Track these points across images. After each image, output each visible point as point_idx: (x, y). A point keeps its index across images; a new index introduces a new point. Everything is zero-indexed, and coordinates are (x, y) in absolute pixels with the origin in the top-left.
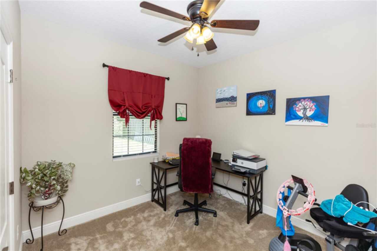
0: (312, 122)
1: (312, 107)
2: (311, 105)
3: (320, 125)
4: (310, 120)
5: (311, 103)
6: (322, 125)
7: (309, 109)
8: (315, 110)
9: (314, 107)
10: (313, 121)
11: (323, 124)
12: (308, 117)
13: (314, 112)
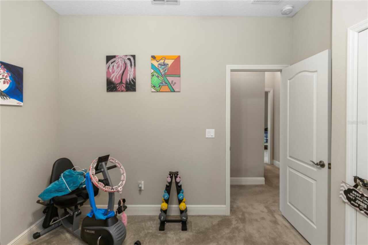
0: (8, 101)
1: (6, 78)
2: (6, 74)
3: (16, 104)
4: (5, 98)
5: (5, 72)
6: (18, 105)
7: (3, 80)
8: (10, 83)
9: (8, 78)
10: (8, 98)
11: (19, 103)
12: (2, 92)
13: (9, 86)
